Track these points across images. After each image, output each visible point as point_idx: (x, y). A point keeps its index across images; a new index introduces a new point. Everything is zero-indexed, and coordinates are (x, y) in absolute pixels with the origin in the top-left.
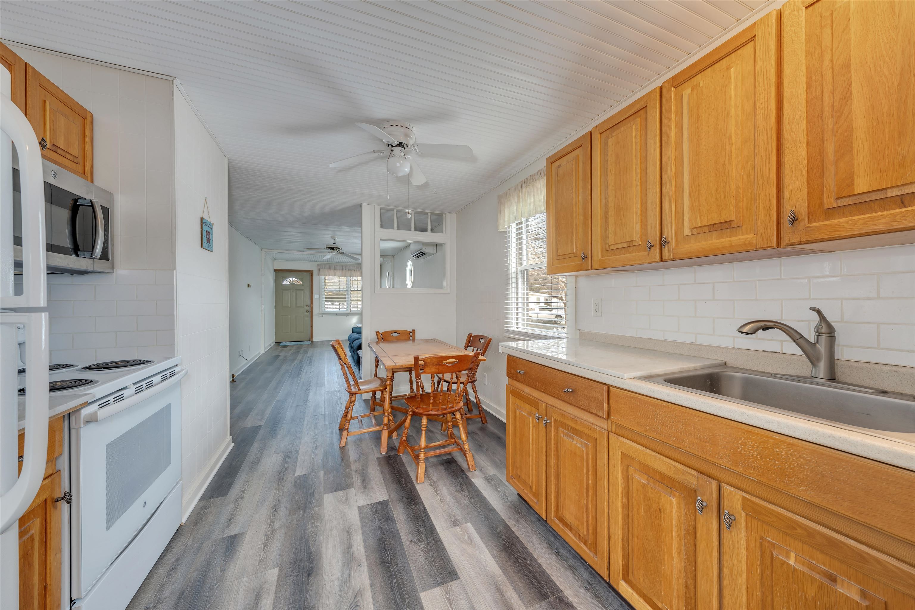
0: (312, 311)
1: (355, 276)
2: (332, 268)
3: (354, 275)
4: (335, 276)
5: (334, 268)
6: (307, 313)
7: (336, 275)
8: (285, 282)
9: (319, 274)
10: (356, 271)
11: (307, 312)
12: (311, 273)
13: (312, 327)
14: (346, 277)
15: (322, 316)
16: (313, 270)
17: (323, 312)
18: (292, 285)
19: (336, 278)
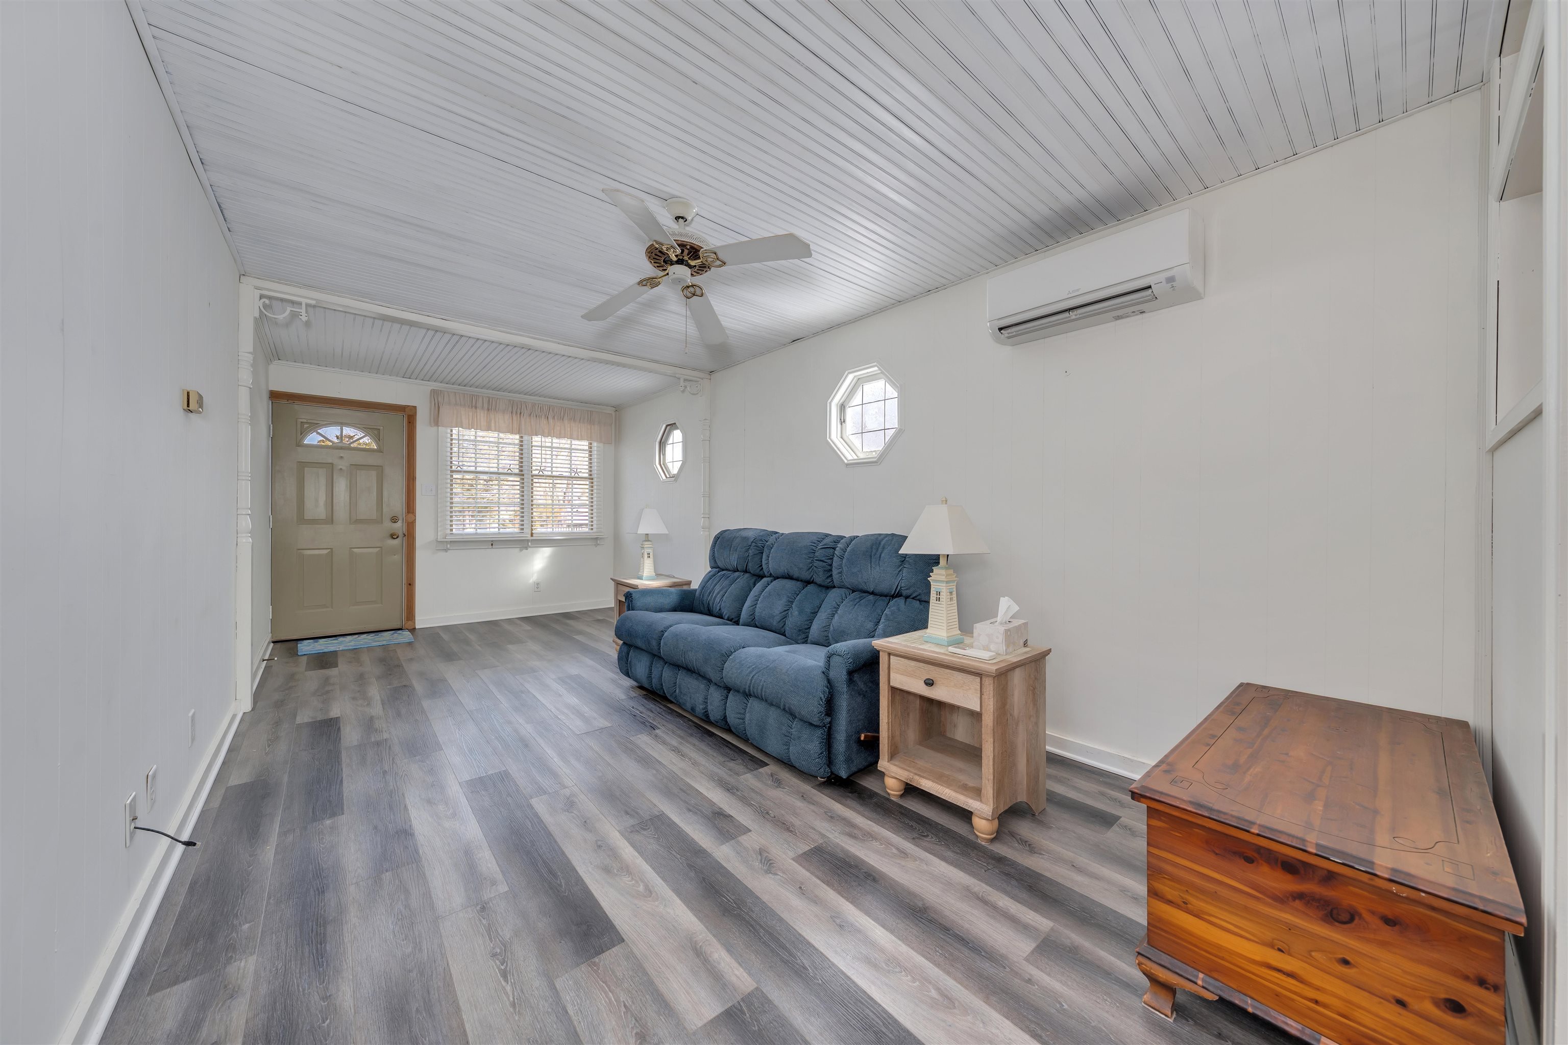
0: (410, 535)
1: (549, 435)
2: (479, 404)
3: (546, 431)
4: (488, 429)
5: (486, 406)
6: (396, 542)
7: (493, 425)
8: (312, 439)
9: (436, 421)
10: (551, 420)
11: (393, 536)
12: (408, 415)
13: (411, 584)
14: (517, 437)
15: (446, 550)
16: (415, 407)
17: (449, 538)
18: (341, 447)
19: (492, 436)
